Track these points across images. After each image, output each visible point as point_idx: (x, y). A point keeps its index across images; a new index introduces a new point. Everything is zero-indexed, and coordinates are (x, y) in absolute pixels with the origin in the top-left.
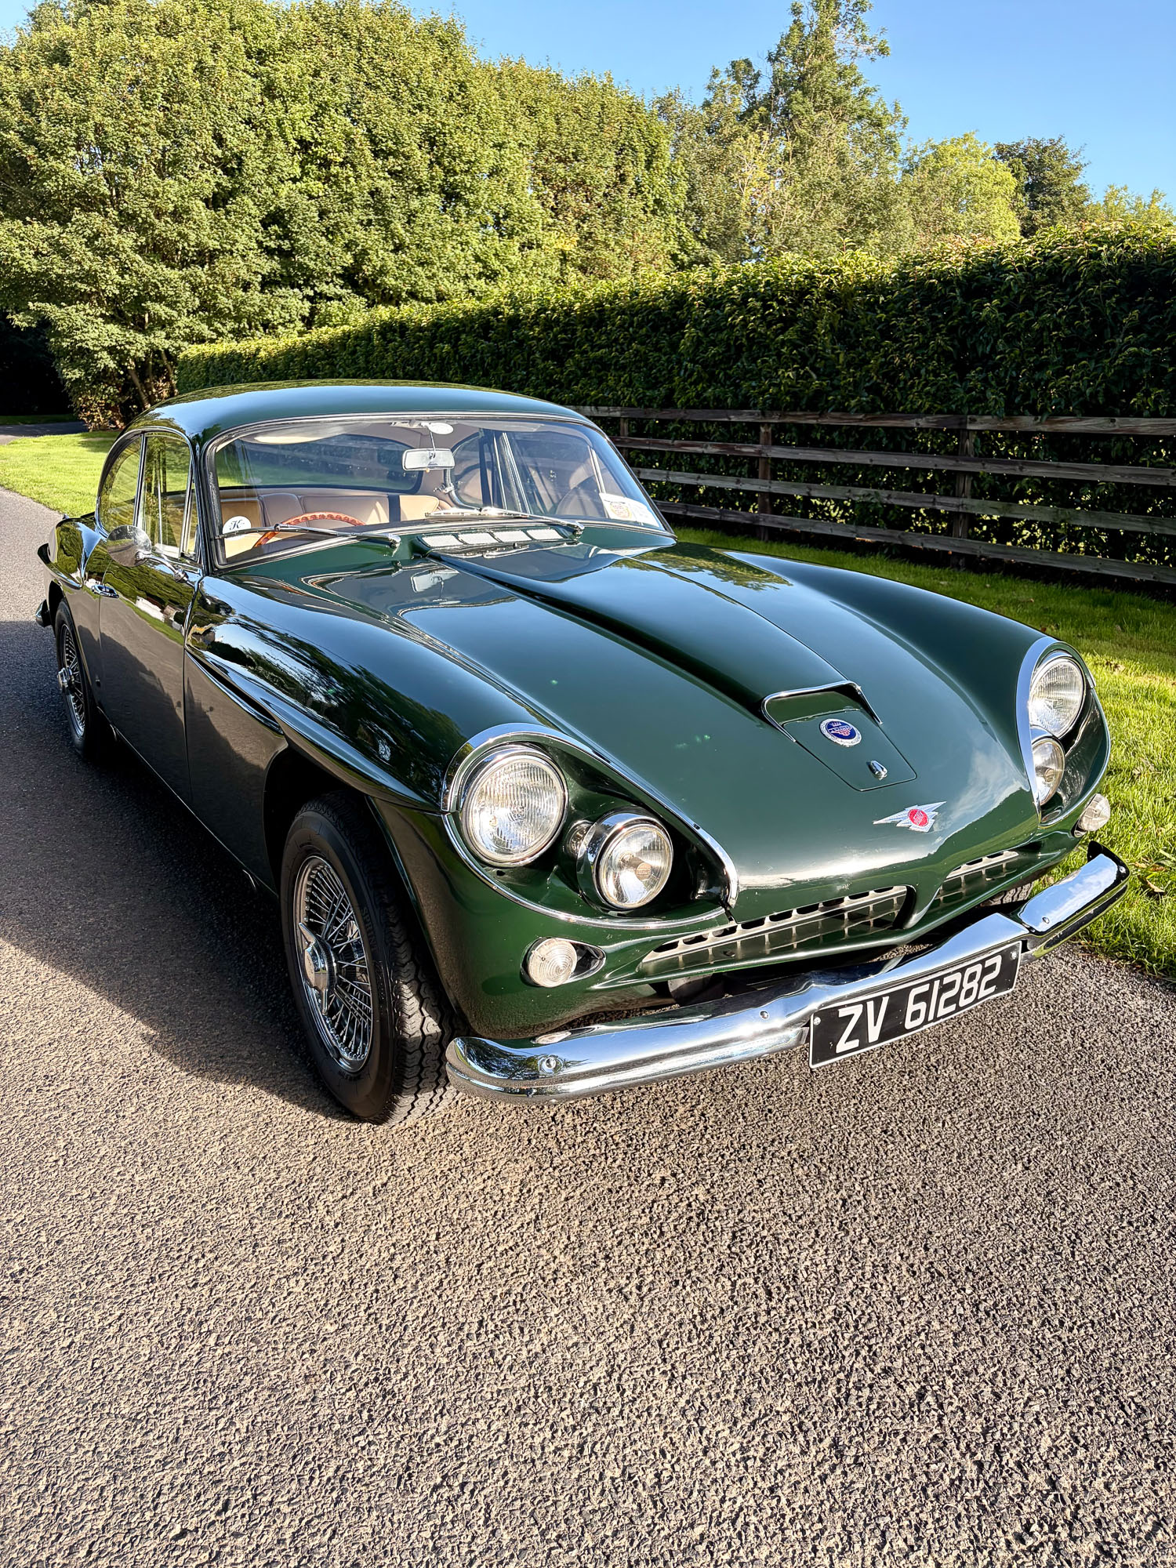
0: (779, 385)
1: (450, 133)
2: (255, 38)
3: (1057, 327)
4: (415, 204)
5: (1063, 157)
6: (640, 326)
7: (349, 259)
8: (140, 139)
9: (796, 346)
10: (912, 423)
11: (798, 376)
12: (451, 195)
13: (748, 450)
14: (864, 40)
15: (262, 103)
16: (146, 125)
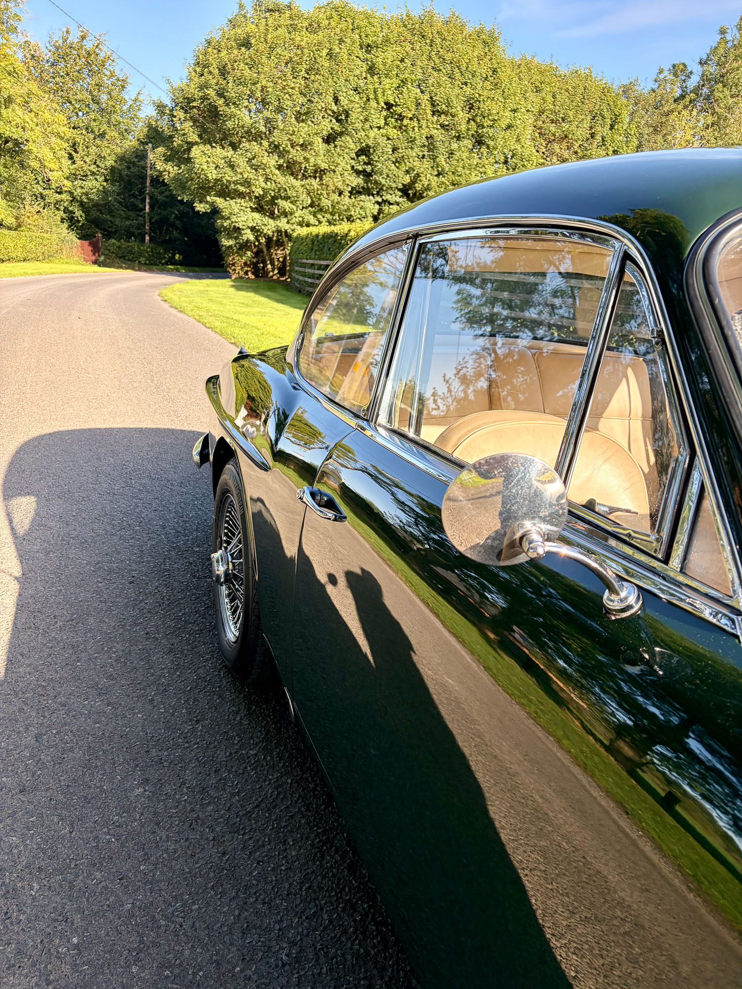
2: (367, 36)
7: (407, 179)
8: (288, 97)
12: (479, 142)
15: (365, 78)
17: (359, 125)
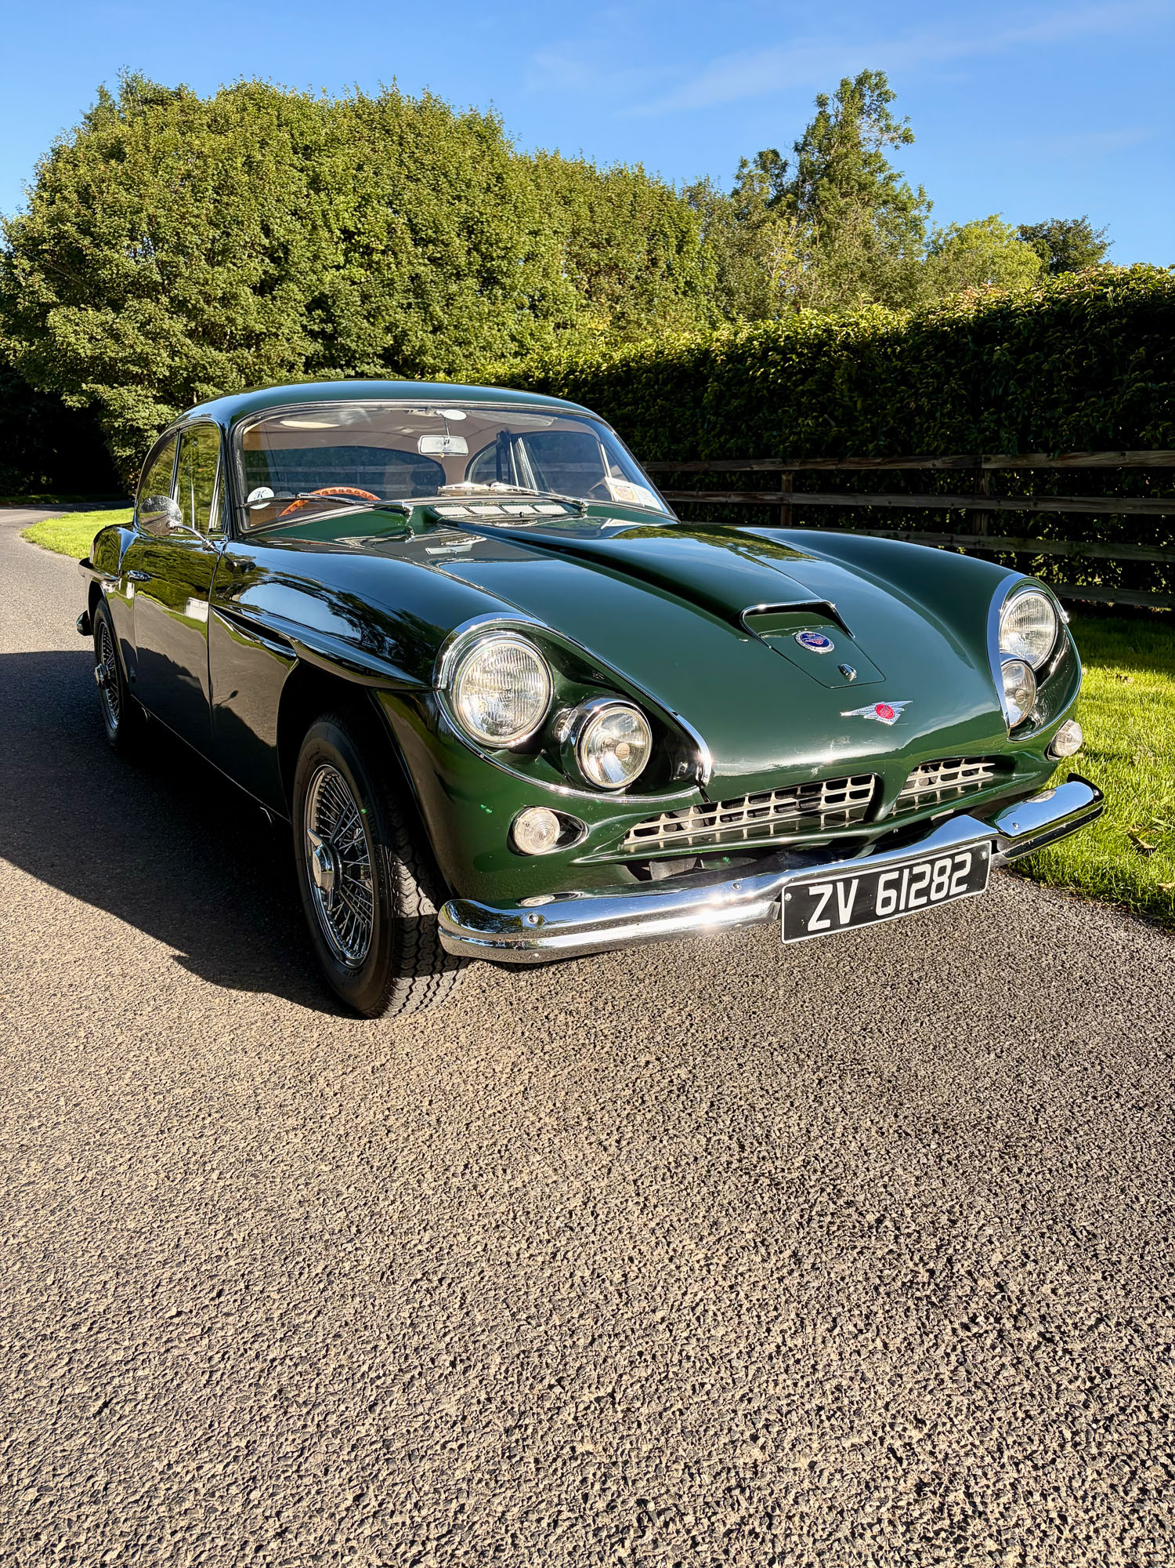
0: (799, 434)
1: (488, 221)
2: (302, 134)
3: (1067, 367)
4: (454, 288)
5: (1087, 237)
6: (665, 383)
7: (389, 340)
8: (191, 230)
9: (816, 396)
10: (929, 465)
11: (818, 425)
12: (489, 280)
13: (770, 497)
14: (888, 128)
15: (308, 196)
16: (197, 216)
17: (305, 265)
